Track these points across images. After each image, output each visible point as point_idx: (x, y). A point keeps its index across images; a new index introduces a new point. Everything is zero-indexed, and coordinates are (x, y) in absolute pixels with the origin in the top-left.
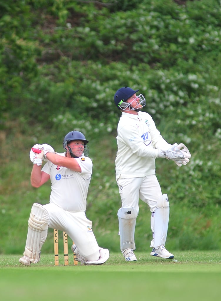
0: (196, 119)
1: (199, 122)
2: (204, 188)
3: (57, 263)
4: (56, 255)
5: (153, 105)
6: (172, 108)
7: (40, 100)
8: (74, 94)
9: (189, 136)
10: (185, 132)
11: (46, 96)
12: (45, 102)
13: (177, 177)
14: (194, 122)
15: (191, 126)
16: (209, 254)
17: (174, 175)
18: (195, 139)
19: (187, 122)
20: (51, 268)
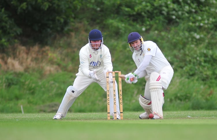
0: (203, 22)
1: (205, 24)
2: (208, 68)
3: (109, 118)
4: (108, 113)
5: (174, 12)
6: (187, 15)
7: (99, 9)
8: (120, 5)
9: (198, 34)
10: (195, 31)
11: (102, 6)
12: (101, 11)
13: (190, 61)
14: (202, 24)
15: (200, 27)
16: (212, 112)
17: (188, 60)
18: (202, 36)
19: (197, 24)
20: (105, 121)
